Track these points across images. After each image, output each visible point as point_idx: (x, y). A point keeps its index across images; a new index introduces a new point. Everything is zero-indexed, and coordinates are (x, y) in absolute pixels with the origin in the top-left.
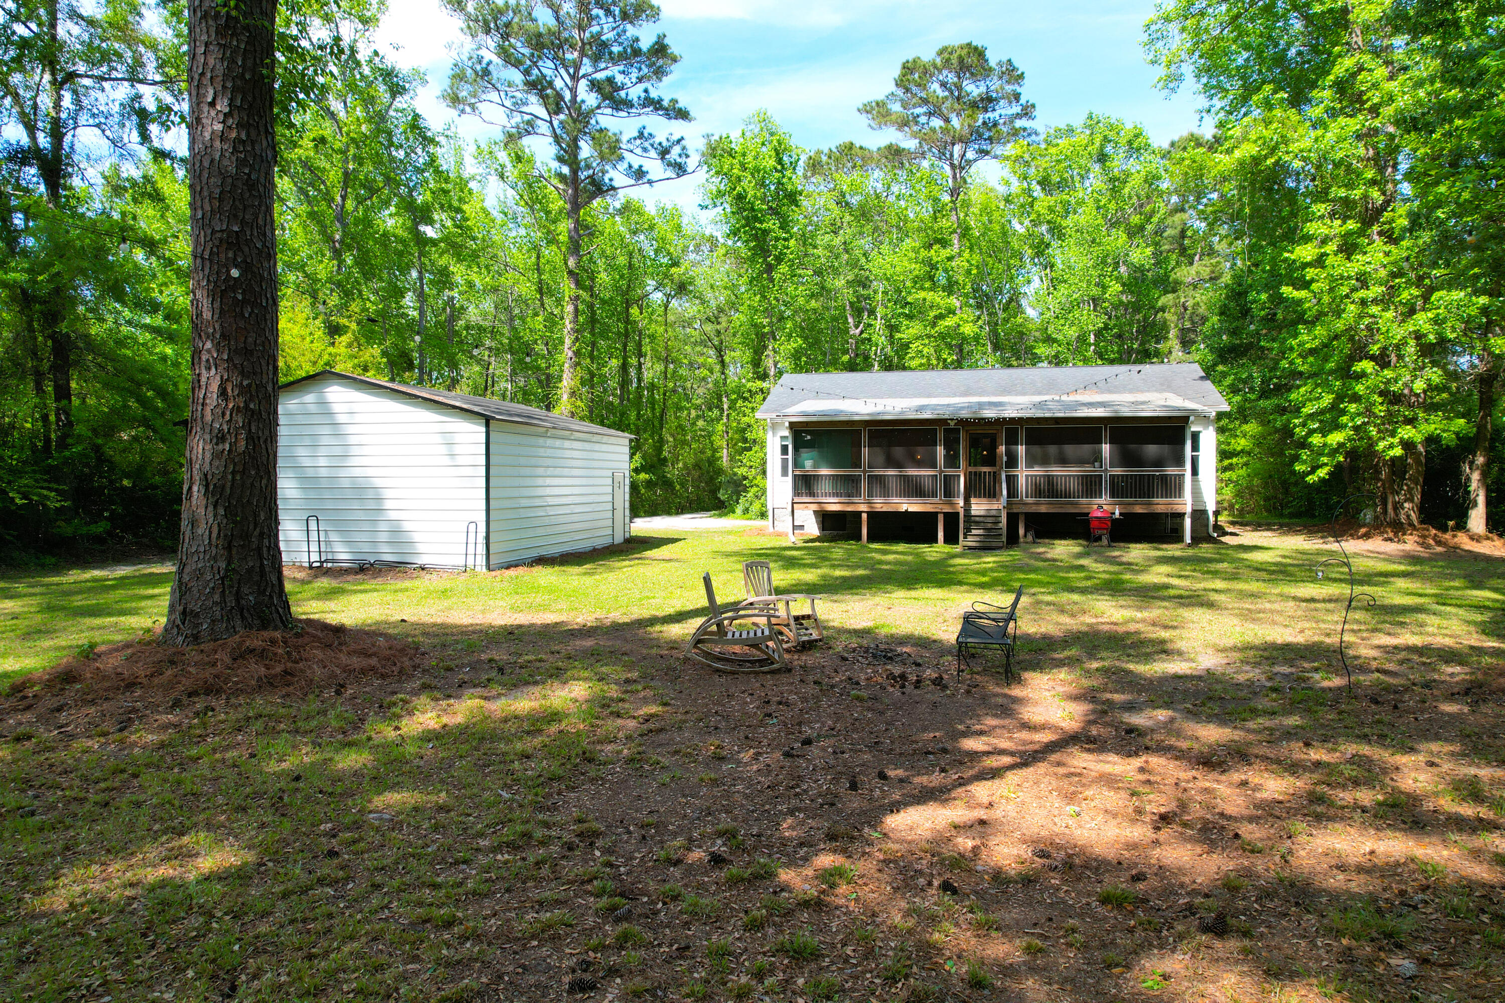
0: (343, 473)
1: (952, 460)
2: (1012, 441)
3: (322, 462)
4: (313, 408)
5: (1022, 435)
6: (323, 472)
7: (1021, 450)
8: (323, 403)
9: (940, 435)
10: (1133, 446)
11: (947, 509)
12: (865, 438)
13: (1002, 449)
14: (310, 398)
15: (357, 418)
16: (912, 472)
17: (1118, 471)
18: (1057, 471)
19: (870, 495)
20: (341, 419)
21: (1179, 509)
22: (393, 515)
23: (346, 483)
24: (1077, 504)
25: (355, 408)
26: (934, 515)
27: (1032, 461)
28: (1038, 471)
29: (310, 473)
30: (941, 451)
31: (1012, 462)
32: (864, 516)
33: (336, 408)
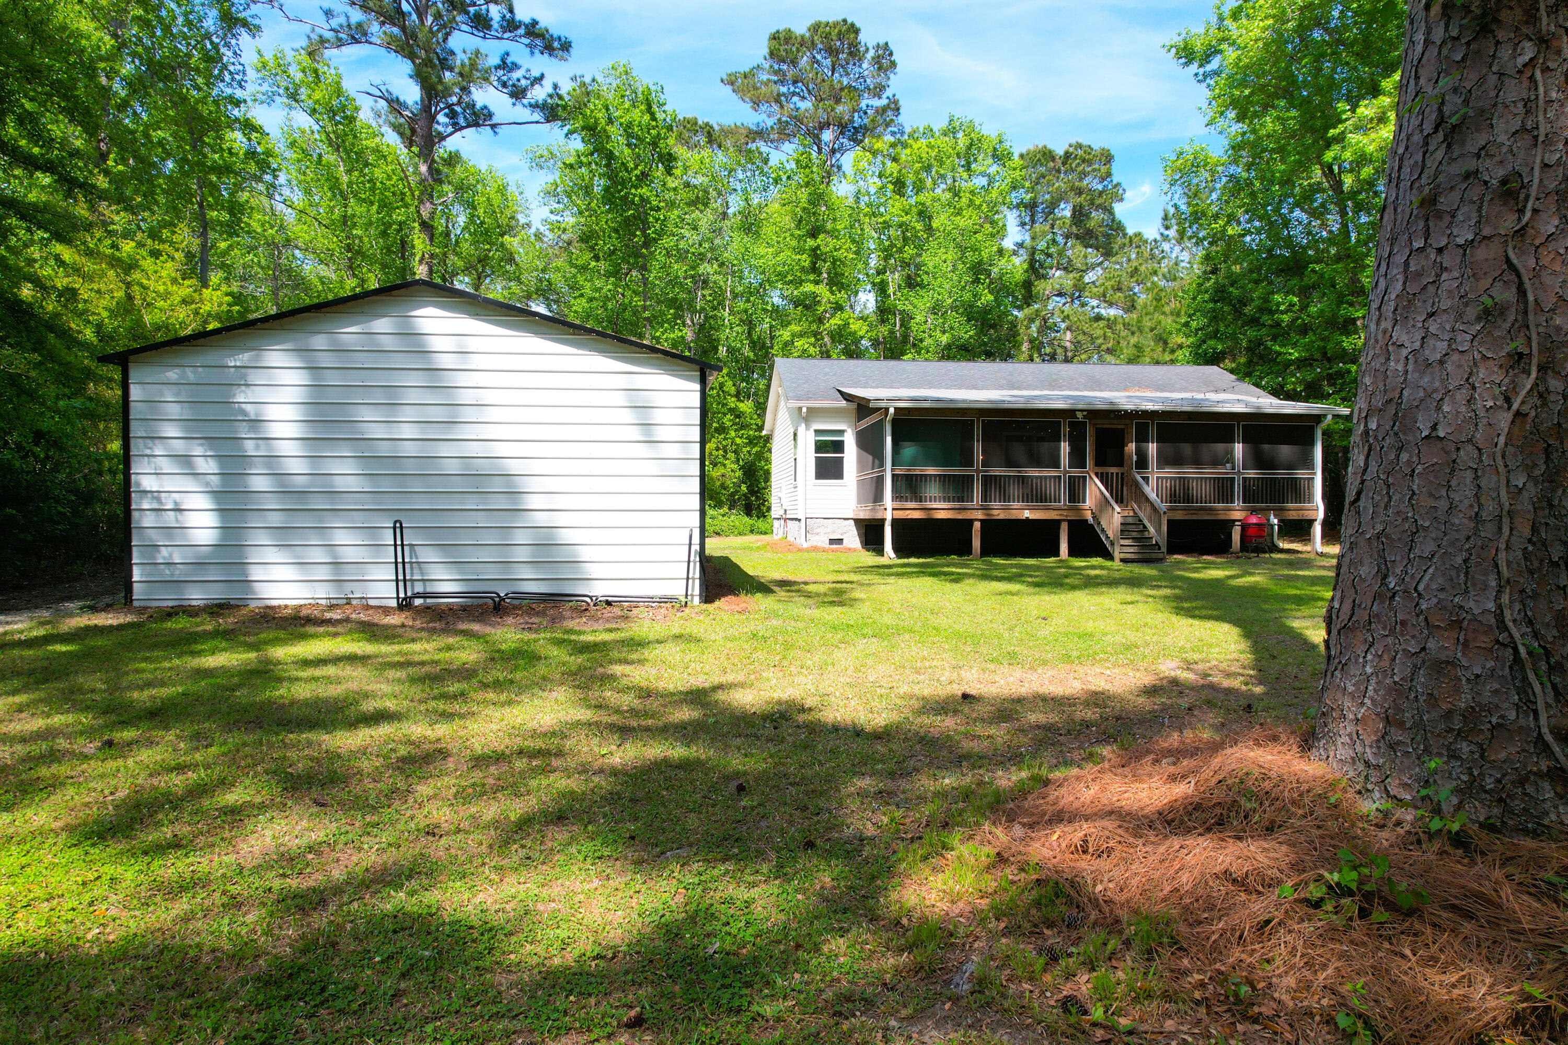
0: (445, 450)
1: (1078, 459)
2: (1142, 438)
3: (407, 432)
4: (389, 343)
5: (1153, 431)
6: (410, 449)
7: (1152, 448)
8: (410, 335)
9: (1065, 429)
10: (1266, 447)
11: (1072, 516)
12: (978, 432)
13: (1132, 447)
14: (382, 325)
15: (476, 362)
16: (1033, 472)
17: (1252, 473)
18: (1190, 472)
19: (985, 498)
20: (445, 361)
21: (1310, 515)
22: (541, 519)
23: (452, 467)
24: (1211, 509)
25: (472, 344)
26: (1055, 524)
27: (1165, 460)
28: (1170, 472)
29: (384, 449)
30: (1065, 448)
31: (1142, 463)
32: (977, 525)
33: (436, 344)
